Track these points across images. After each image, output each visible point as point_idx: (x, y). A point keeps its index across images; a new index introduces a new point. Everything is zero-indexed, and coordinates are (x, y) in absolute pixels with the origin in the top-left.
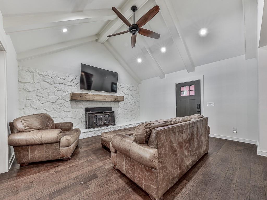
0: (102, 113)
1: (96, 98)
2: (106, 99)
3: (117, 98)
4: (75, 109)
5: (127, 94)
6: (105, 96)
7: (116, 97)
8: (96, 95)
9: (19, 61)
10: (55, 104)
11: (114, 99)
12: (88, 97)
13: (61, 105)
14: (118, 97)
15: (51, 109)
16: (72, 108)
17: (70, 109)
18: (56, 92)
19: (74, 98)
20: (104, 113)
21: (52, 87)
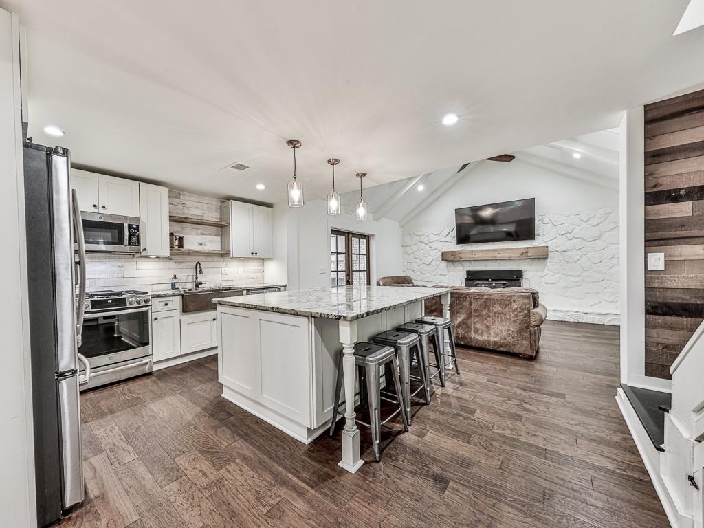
0: (488, 280)
1: (477, 256)
2: (499, 255)
3: (527, 252)
4: (452, 273)
5: (576, 238)
6: (495, 250)
7: (522, 251)
8: (477, 251)
9: (402, 227)
10: (430, 266)
11: (518, 255)
12: (462, 256)
13: (436, 267)
14: (529, 250)
15: (426, 272)
16: (449, 271)
17: (445, 272)
18: (431, 252)
19: (449, 258)
20: (492, 280)
21: (427, 246)
